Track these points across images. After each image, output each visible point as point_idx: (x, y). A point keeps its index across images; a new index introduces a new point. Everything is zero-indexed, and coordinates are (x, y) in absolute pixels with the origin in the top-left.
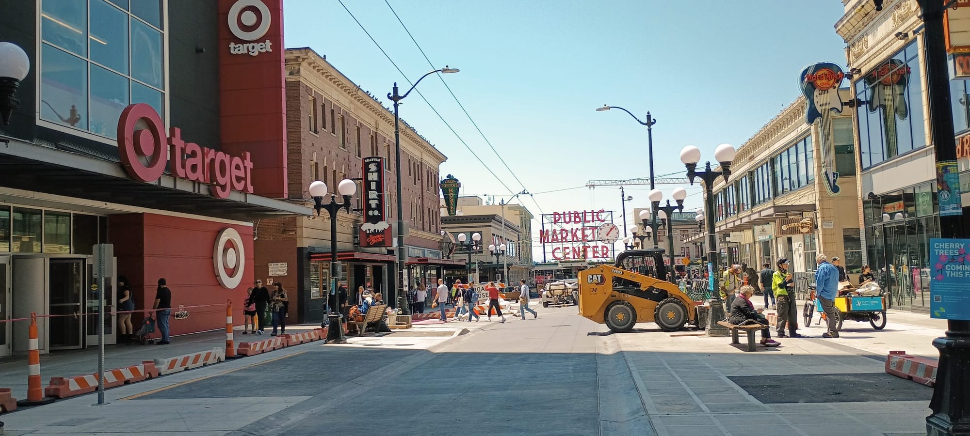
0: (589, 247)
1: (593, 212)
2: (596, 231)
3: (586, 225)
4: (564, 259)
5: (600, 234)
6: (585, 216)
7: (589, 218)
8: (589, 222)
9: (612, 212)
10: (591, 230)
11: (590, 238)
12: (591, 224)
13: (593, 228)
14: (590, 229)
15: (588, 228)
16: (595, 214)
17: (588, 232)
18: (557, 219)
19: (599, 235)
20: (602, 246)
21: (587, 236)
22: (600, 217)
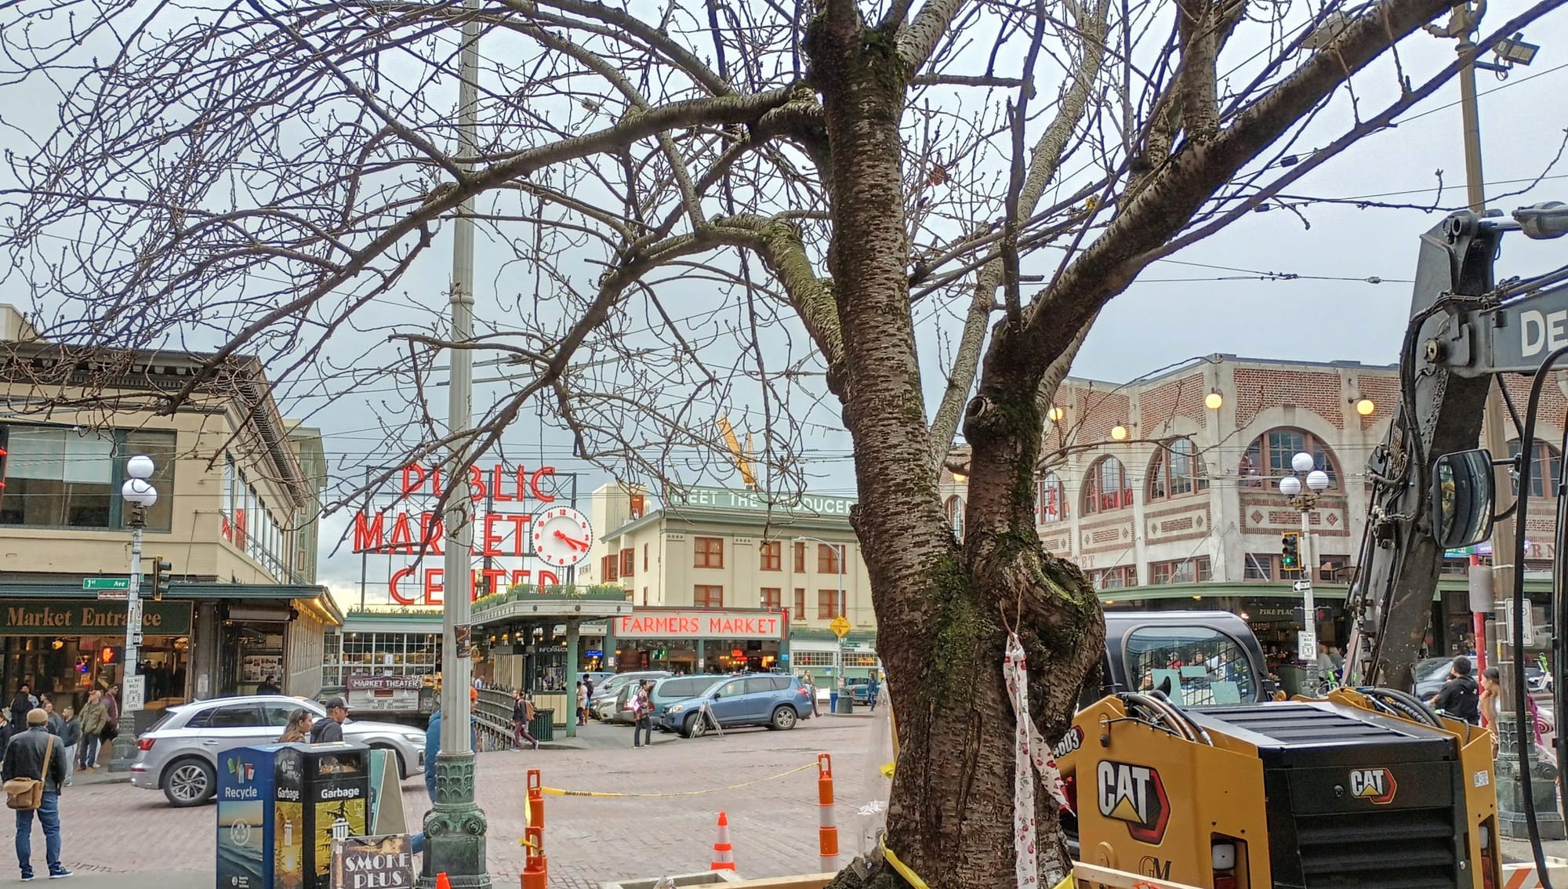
0: (503, 573)
1: (520, 472)
2: (526, 526)
3: (498, 506)
4: (426, 604)
5: (537, 536)
6: (498, 480)
7: (508, 486)
8: (508, 498)
9: (575, 475)
10: (513, 525)
11: (508, 546)
12: (515, 507)
13: (519, 520)
14: (510, 519)
15: (505, 517)
16: (528, 478)
17: (501, 528)
18: (412, 482)
19: (534, 541)
20: (541, 572)
21: (499, 539)
22: (540, 488)
